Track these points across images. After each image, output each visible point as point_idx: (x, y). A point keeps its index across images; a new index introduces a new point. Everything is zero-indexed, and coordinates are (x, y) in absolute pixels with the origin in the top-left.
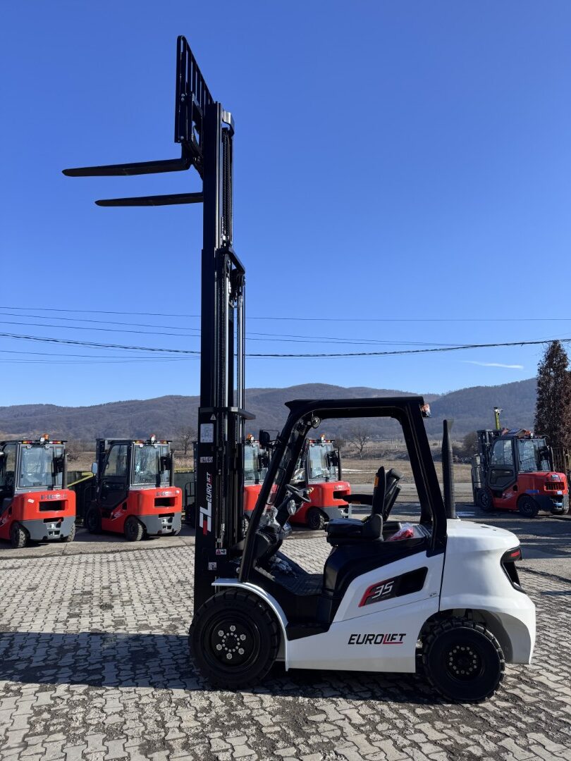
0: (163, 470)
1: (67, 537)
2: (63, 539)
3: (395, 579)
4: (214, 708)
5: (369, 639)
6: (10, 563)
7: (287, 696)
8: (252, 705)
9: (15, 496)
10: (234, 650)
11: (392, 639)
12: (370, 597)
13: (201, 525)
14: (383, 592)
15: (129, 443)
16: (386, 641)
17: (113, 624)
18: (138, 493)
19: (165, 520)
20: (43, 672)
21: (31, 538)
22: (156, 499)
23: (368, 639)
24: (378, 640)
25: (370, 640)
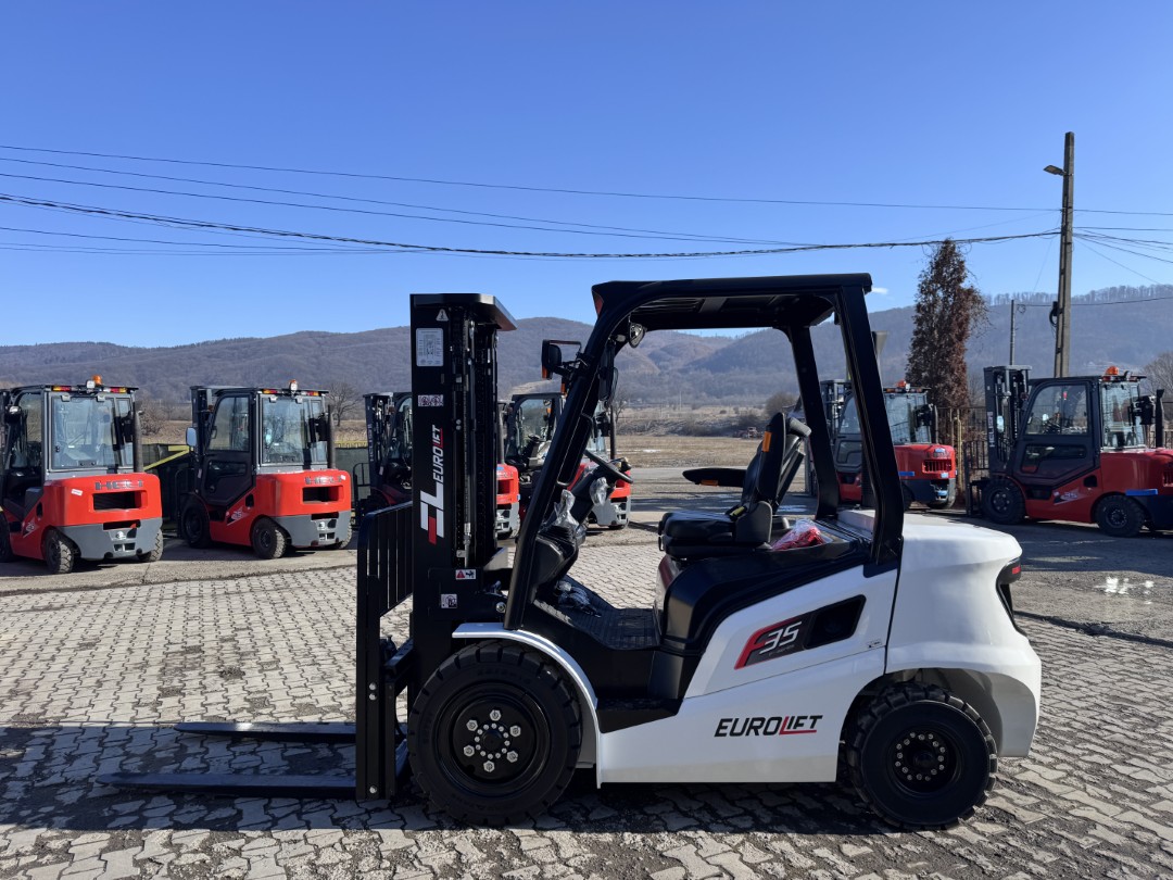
0: (314, 440)
1: (149, 554)
2: (142, 558)
3: (804, 618)
4: (468, 864)
5: (754, 726)
6: (44, 600)
7: (600, 832)
8: (539, 855)
9: (46, 484)
10: (498, 755)
11: (797, 725)
12: (757, 650)
13: (424, 525)
14: (780, 641)
15: (251, 393)
16: (785, 730)
17: (247, 705)
18: (273, 479)
19: (323, 523)
20: (115, 807)
21: (83, 556)
22: (305, 490)
23: (751, 727)
24: (772, 728)
25: (756, 729)
